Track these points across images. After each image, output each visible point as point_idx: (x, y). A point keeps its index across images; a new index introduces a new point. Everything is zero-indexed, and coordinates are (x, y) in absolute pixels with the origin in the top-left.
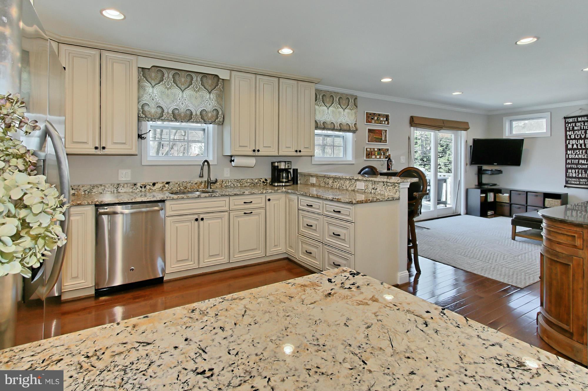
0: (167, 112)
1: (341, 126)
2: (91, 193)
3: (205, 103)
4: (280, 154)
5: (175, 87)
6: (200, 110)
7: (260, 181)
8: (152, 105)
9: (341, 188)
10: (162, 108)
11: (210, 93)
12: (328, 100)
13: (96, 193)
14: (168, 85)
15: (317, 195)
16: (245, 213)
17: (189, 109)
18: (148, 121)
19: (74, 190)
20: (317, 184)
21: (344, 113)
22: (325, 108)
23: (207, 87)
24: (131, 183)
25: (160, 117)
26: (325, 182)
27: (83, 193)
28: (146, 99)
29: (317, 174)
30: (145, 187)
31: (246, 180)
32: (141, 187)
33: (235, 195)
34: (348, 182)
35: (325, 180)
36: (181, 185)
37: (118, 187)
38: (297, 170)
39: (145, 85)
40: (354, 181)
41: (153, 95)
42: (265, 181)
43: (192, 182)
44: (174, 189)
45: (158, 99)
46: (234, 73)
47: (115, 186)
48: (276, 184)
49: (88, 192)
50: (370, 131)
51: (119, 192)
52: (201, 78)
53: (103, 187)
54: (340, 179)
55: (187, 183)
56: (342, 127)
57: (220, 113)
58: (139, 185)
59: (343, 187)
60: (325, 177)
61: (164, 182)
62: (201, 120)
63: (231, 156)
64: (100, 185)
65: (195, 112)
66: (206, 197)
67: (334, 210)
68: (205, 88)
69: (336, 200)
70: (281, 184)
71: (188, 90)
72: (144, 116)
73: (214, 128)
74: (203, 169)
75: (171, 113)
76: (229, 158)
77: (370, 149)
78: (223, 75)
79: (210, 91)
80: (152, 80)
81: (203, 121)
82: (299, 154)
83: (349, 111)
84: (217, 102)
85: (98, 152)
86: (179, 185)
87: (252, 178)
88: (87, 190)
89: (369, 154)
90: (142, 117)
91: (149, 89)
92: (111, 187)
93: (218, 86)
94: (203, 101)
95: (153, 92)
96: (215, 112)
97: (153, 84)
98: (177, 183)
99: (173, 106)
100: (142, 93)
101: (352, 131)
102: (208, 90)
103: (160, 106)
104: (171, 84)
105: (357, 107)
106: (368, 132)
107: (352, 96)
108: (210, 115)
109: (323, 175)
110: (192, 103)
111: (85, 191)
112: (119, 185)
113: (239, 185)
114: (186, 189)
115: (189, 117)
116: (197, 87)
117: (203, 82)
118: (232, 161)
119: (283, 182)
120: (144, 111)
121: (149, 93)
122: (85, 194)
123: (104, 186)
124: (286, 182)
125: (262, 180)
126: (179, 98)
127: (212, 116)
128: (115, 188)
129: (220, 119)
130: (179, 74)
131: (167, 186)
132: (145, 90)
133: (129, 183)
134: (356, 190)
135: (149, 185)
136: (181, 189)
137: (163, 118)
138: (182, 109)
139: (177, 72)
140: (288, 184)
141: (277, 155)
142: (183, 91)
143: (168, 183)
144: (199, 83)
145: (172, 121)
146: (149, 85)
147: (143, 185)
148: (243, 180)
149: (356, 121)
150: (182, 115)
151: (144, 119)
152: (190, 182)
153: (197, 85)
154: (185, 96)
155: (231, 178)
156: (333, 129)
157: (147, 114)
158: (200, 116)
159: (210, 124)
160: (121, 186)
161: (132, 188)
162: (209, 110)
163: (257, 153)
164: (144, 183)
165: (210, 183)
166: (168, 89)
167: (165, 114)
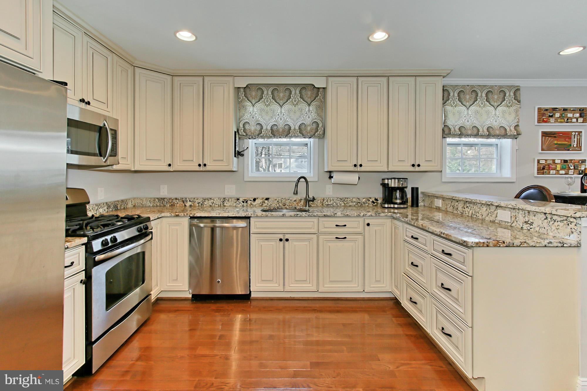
0: (266, 128)
1: (491, 130)
2: (203, 205)
3: (304, 117)
4: (390, 169)
5: (273, 104)
6: (299, 124)
7: (369, 200)
8: (253, 123)
9: (475, 216)
10: (261, 125)
11: (309, 105)
12: (468, 97)
13: (207, 205)
14: (267, 101)
15: (422, 225)
16: (337, 238)
17: (287, 124)
18: (250, 139)
19: (191, 202)
20: (443, 209)
21: (495, 113)
22: (464, 108)
23: (306, 99)
24: (235, 198)
25: (259, 134)
26: (453, 206)
27: (197, 205)
28: (247, 117)
29: (443, 195)
30: (247, 202)
31: (351, 198)
32: (243, 202)
33: (325, 216)
34: (485, 209)
35: (453, 204)
36: (280, 202)
37: (224, 201)
38: (417, 189)
39: (246, 105)
40: (494, 207)
41: (253, 113)
42: (375, 201)
43: (291, 199)
44: (273, 205)
45: (258, 117)
46: (330, 79)
47: (222, 200)
48: (386, 206)
49: (201, 204)
50: (545, 134)
51: (225, 206)
52: (300, 90)
53: (212, 201)
54: (474, 203)
55: (286, 200)
56: (492, 132)
57: (320, 125)
58: (241, 200)
59: (478, 215)
60: (452, 199)
61: (264, 198)
62: (299, 134)
63: (330, 172)
64: (210, 198)
65: (293, 127)
66: (291, 216)
67: (443, 251)
68: (304, 100)
69: (444, 236)
70: (392, 206)
71: (287, 104)
72: (245, 134)
73: (314, 142)
74: (297, 186)
75: (270, 129)
76: (328, 175)
77: (546, 160)
78: (319, 83)
79: (309, 103)
80: (253, 98)
81: (301, 135)
82: (417, 169)
83: (505, 108)
84: (317, 113)
85: (202, 168)
86: (278, 201)
87: (359, 196)
88: (200, 203)
89: (543, 169)
90: (244, 136)
91: (250, 108)
92: (219, 200)
93: (319, 97)
94: (302, 114)
95: (253, 111)
96: (314, 125)
97: (254, 103)
98: (276, 199)
99: (272, 122)
100: (244, 113)
101: (509, 136)
102: (307, 103)
103: (259, 123)
104: (270, 100)
105: (519, 102)
106: (542, 136)
107: (510, 87)
108: (309, 128)
109: (450, 197)
110: (290, 117)
111: (199, 203)
112: (224, 199)
113: (343, 204)
114: (284, 206)
115: (287, 132)
116: (295, 101)
117: (302, 95)
118: (331, 177)
119: (396, 203)
120: (246, 129)
121: (250, 112)
122: (199, 206)
123: (213, 199)
124: (400, 204)
125: (371, 200)
126: (277, 114)
127: (311, 129)
128: (222, 202)
129: (320, 132)
130: (277, 89)
131: (266, 201)
132: (246, 109)
133: (233, 198)
134: (496, 221)
135: (251, 200)
136: (280, 206)
137: (262, 135)
138: (281, 124)
139: (276, 88)
140: (402, 206)
141: (386, 170)
142: (281, 107)
143: (267, 199)
144: (298, 96)
145: (271, 137)
146: (250, 104)
147: (245, 200)
148: (348, 198)
149: (518, 122)
150: (281, 130)
151: (246, 137)
152: (289, 199)
153: (295, 98)
154: (283, 111)
155: (334, 196)
156: (477, 135)
157: (248, 132)
158: (299, 130)
159: (310, 138)
160: (227, 200)
161: (236, 202)
162: (309, 123)
163: (359, 169)
164: (246, 198)
165: (309, 201)
166: (267, 106)
167: (264, 131)
